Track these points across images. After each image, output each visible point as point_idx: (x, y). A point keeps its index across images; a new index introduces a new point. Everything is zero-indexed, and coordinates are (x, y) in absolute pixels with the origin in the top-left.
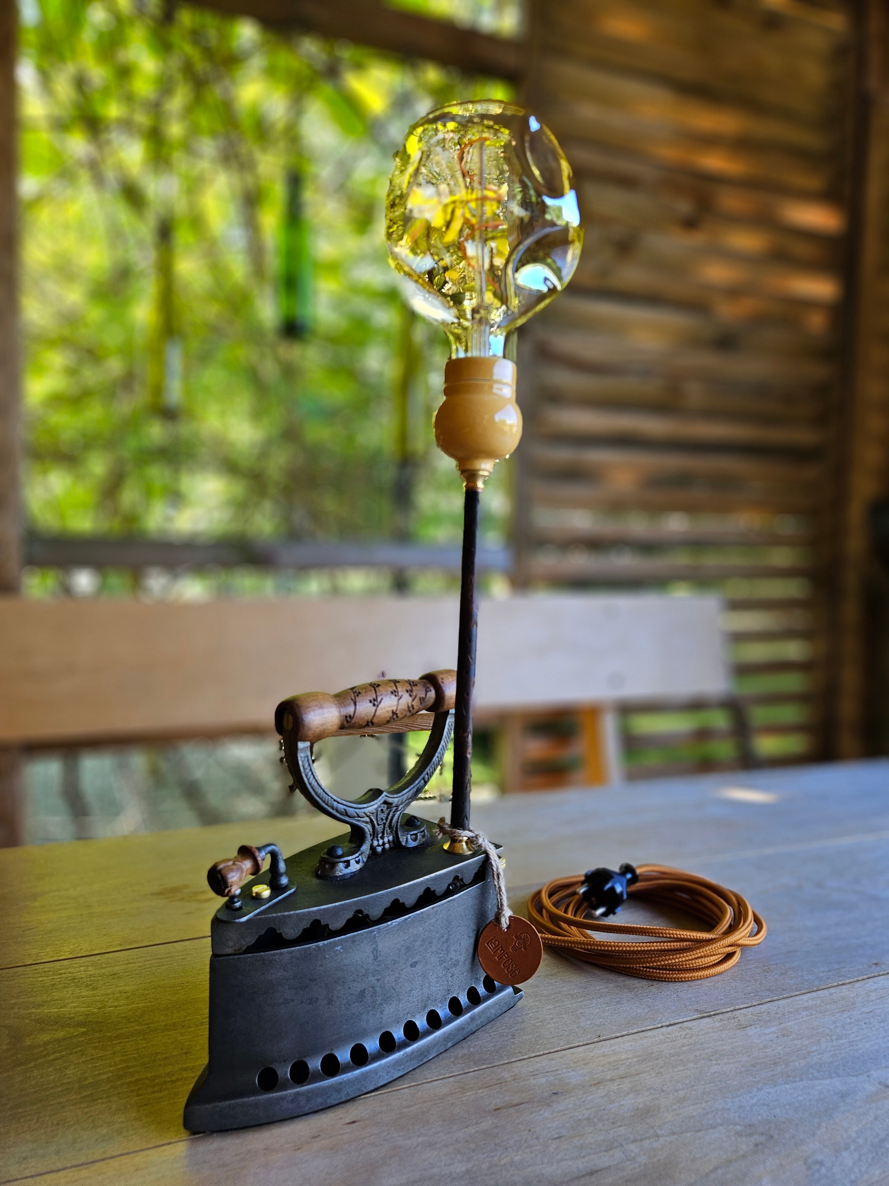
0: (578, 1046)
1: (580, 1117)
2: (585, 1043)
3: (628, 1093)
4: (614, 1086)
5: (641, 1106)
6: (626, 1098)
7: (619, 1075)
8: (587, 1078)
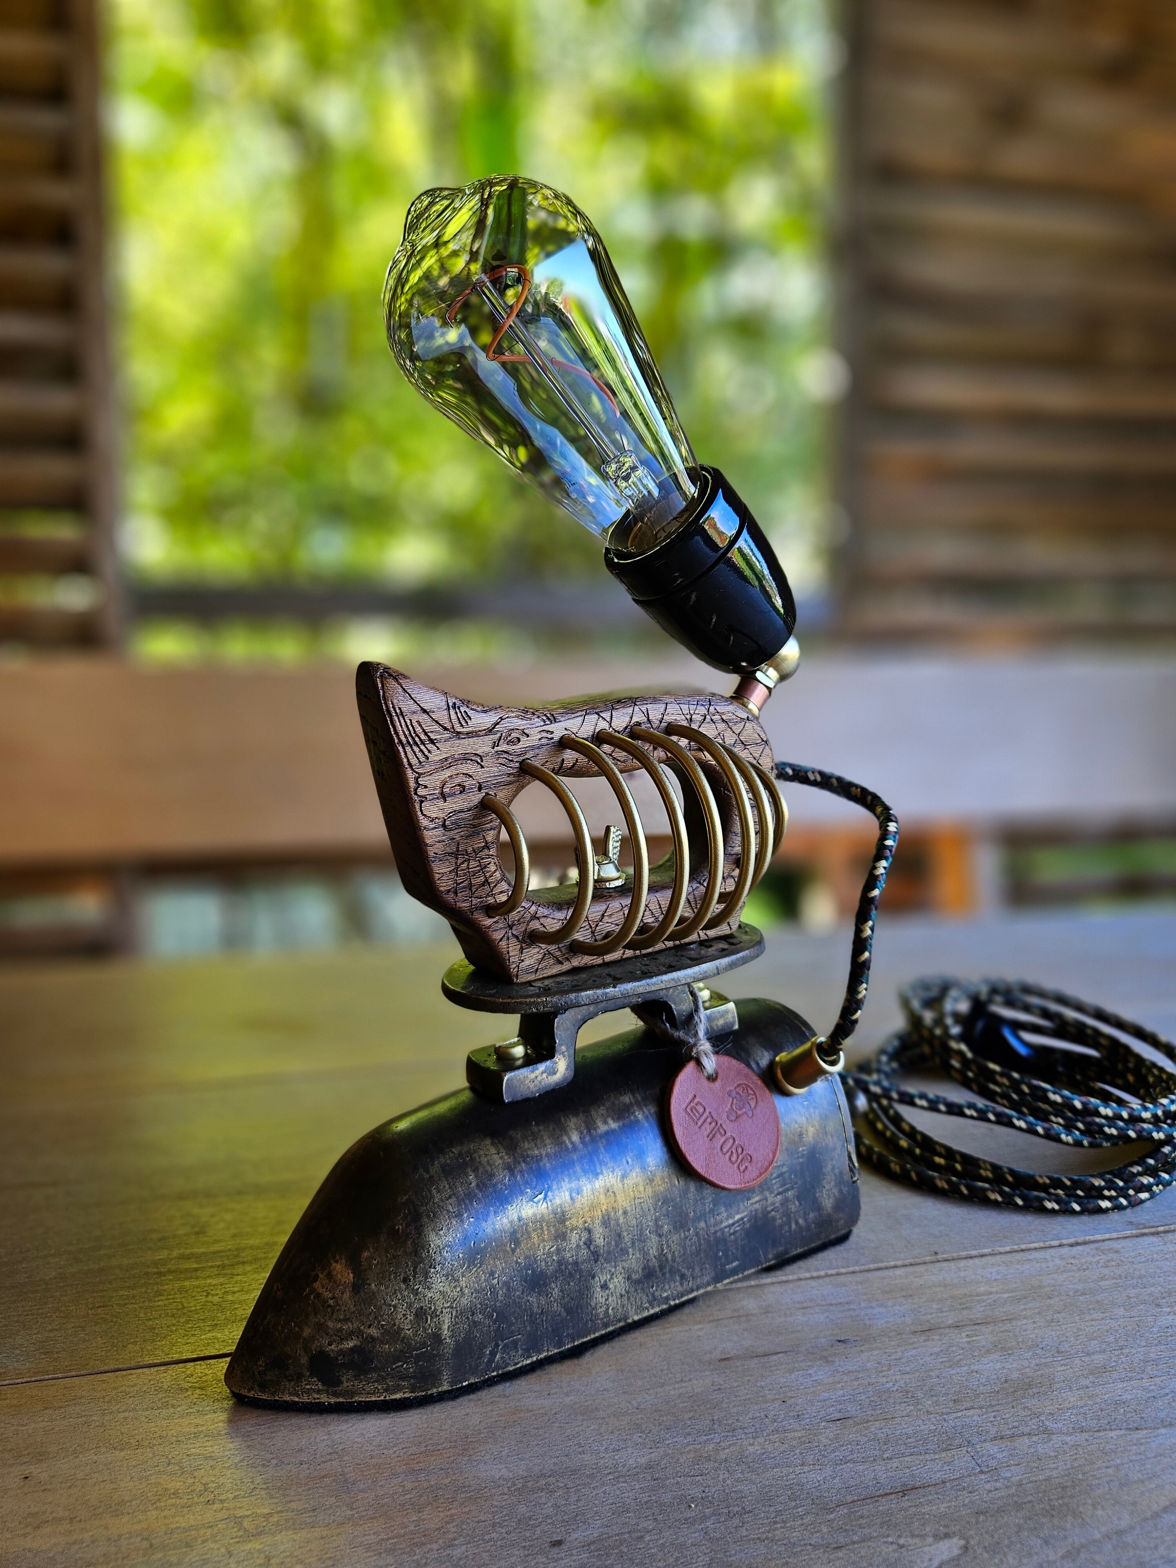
0: (896, 1267)
1: (888, 1385)
2: (907, 1262)
3: (988, 1352)
4: (962, 1338)
5: (1015, 1375)
6: (985, 1361)
7: (970, 1320)
8: (908, 1320)
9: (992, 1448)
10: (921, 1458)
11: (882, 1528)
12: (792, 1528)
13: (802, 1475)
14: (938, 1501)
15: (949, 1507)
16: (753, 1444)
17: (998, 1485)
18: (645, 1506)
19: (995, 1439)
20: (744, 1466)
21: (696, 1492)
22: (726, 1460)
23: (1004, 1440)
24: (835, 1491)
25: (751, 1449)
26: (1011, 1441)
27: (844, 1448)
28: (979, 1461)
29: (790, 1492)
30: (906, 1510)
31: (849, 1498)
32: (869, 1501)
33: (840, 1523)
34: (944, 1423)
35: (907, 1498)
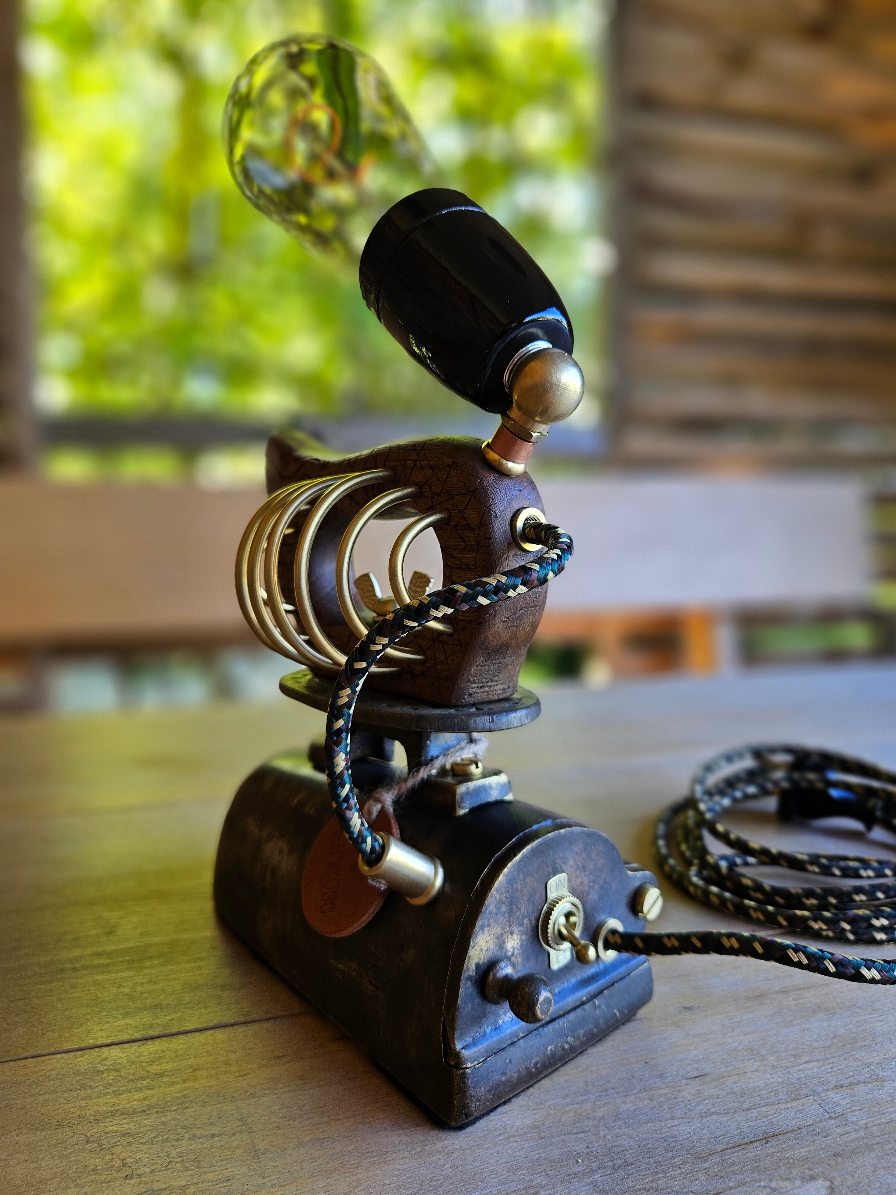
1: (734, 1045)
3: (814, 1012)
5: (841, 1032)
6: (813, 1020)
9: (835, 1096)
10: (776, 1107)
11: (753, 1173)
12: (673, 1178)
13: (674, 1128)
14: (797, 1147)
15: (809, 1151)
16: (625, 1103)
17: (848, 1129)
18: (536, 1164)
19: (836, 1087)
20: (621, 1123)
21: (580, 1147)
22: (603, 1118)
23: (844, 1088)
24: (705, 1141)
25: (624, 1107)
26: (850, 1089)
27: (707, 1101)
28: (827, 1108)
29: (665, 1144)
30: (771, 1155)
31: (719, 1148)
32: (737, 1149)
33: (715, 1170)
34: (789, 1075)
35: (770, 1144)
